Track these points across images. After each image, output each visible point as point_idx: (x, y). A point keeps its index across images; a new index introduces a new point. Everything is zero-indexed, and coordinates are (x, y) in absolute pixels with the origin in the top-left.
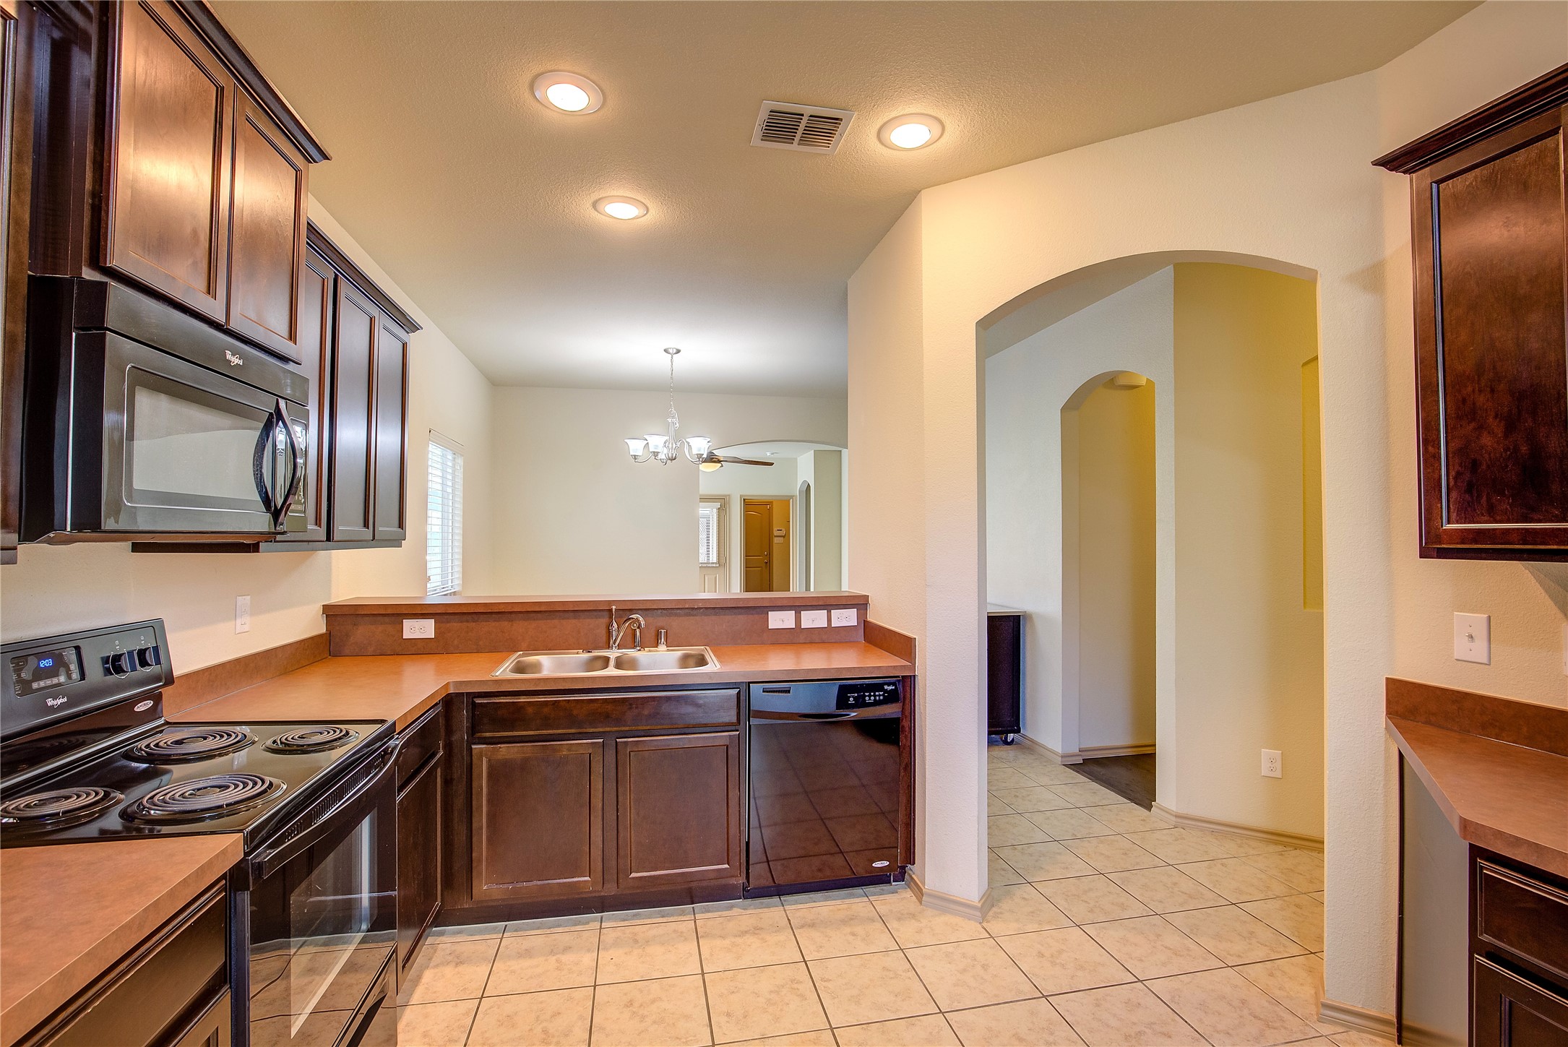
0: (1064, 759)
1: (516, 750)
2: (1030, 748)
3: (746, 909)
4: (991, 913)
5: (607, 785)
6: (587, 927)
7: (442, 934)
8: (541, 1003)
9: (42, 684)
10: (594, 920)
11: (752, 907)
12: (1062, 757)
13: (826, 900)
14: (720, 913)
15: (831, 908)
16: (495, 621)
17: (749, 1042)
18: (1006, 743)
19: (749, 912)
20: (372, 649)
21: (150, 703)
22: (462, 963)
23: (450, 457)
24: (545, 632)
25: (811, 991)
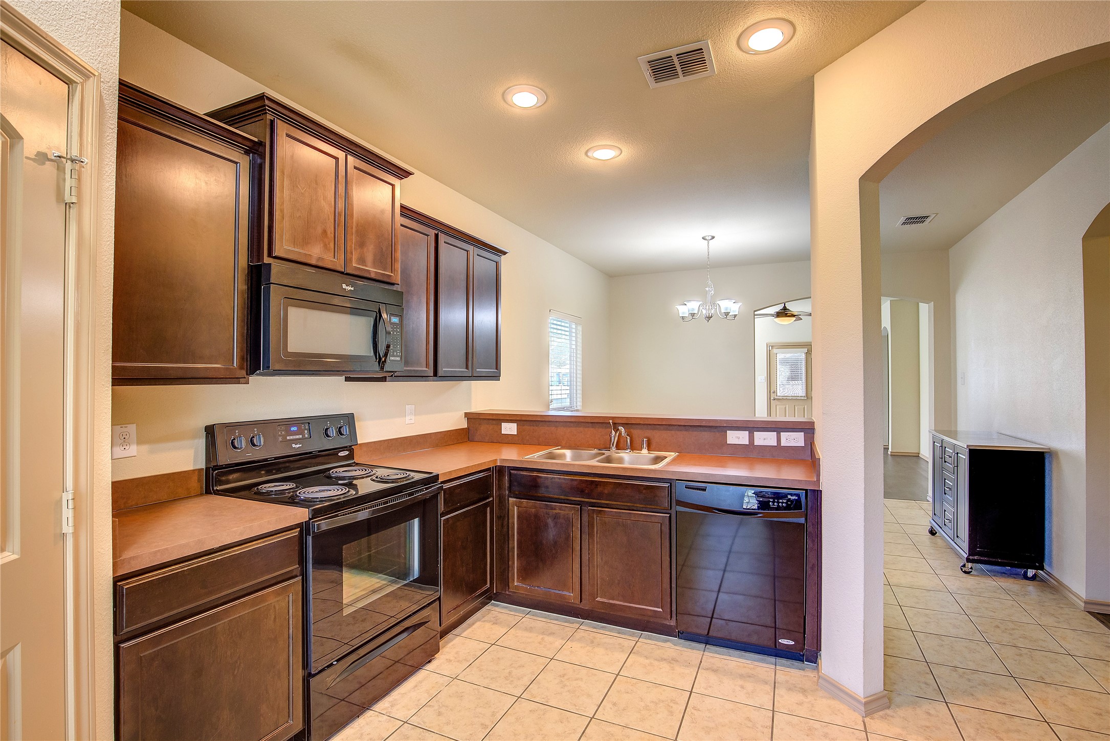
0: (1088, 606)
1: (531, 504)
2: (1052, 587)
3: (676, 645)
4: (881, 713)
5: (583, 536)
6: (571, 625)
7: (497, 606)
8: (519, 657)
9: (291, 437)
10: (578, 622)
11: (681, 645)
12: (1086, 603)
13: (740, 657)
14: (656, 642)
15: (739, 664)
16: (548, 426)
17: (614, 725)
18: (1025, 577)
19: (677, 648)
20: (488, 438)
21: (347, 453)
22: (496, 624)
23: (574, 326)
24: (576, 435)
25: (680, 712)
